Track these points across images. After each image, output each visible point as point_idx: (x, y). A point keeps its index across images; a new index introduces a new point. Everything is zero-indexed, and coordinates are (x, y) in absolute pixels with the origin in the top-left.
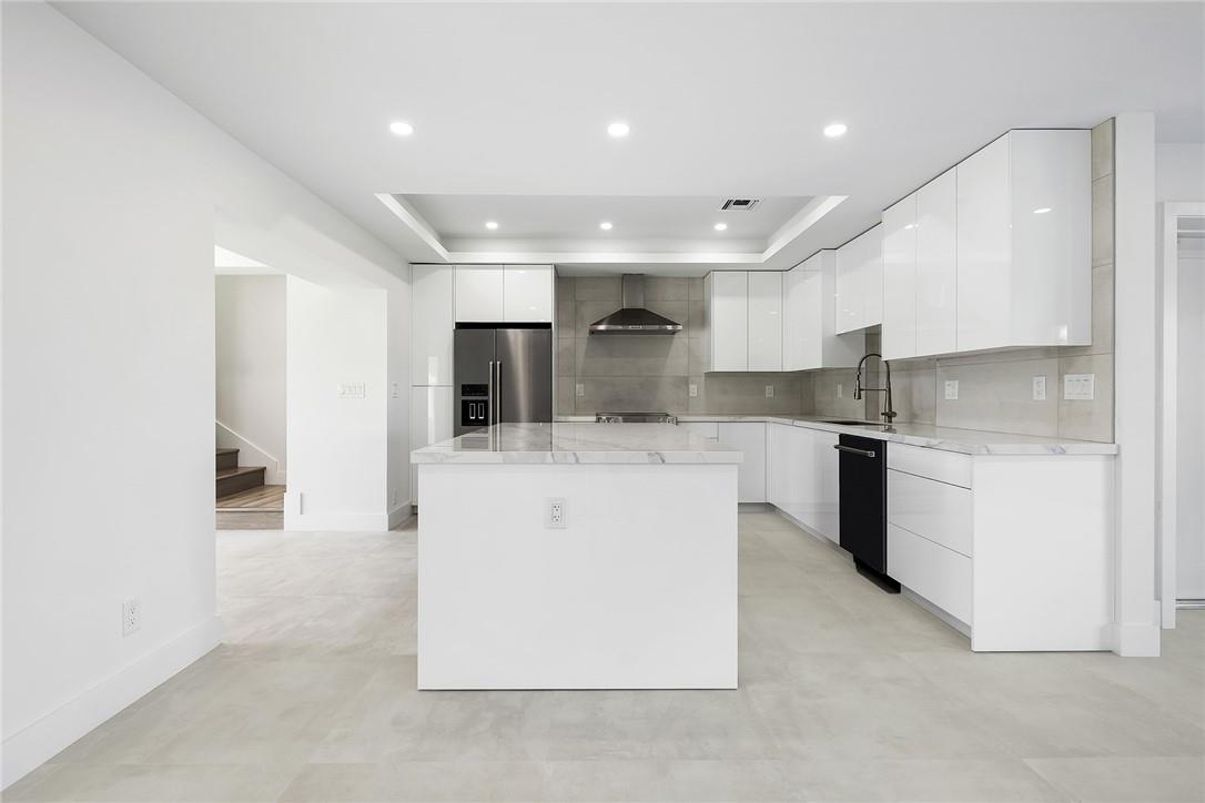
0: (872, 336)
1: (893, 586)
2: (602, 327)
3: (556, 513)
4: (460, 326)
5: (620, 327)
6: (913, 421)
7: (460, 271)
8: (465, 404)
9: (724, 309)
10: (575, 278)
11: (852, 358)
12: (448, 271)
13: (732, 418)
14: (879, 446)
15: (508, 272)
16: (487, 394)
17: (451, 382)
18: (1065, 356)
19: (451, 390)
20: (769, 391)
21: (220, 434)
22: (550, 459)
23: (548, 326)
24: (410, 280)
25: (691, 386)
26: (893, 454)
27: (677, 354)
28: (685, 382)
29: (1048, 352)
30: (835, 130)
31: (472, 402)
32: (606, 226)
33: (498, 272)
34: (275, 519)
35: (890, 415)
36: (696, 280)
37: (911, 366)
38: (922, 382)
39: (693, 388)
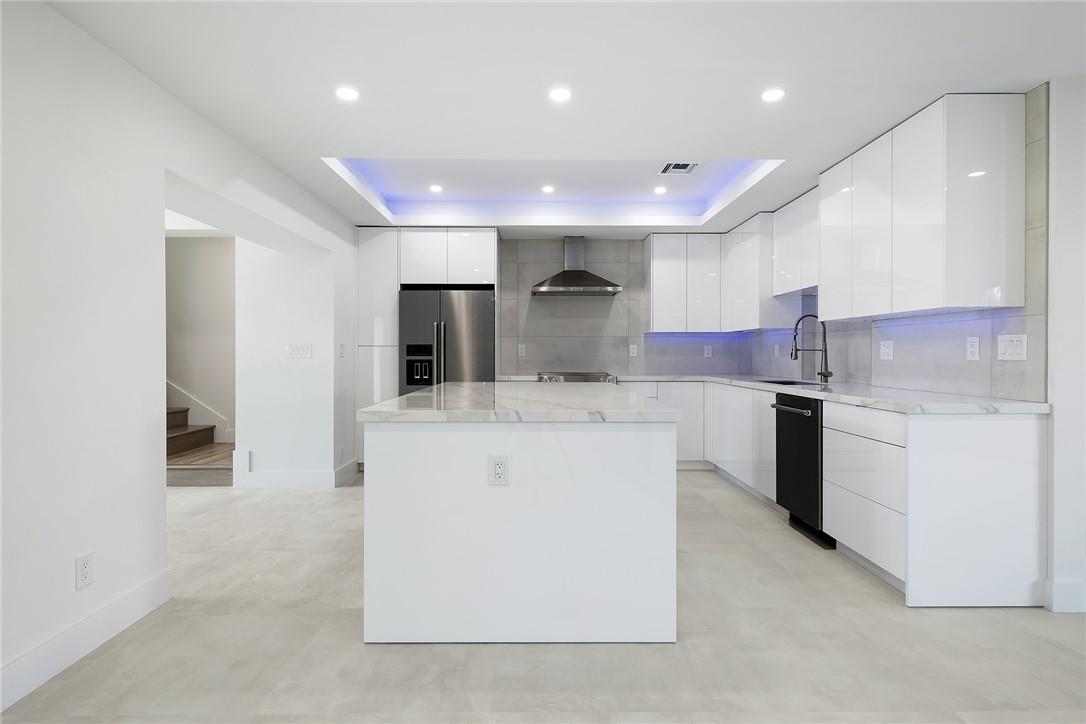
0: (809, 297)
1: (829, 543)
2: (543, 289)
3: (499, 471)
4: (405, 287)
5: (561, 289)
6: (848, 379)
7: (406, 235)
8: (410, 364)
9: (663, 270)
10: (518, 240)
11: (789, 318)
12: (391, 235)
13: (671, 378)
14: (815, 405)
15: (453, 235)
16: (431, 354)
17: (396, 343)
18: (997, 317)
19: (397, 349)
20: (708, 350)
21: (170, 392)
22: (492, 418)
23: (490, 287)
24: (356, 242)
25: (631, 347)
26: (829, 413)
27: (617, 316)
28: (625, 342)
29: (981, 312)
30: (773, 95)
31: (418, 361)
32: (548, 189)
33: (441, 235)
34: (223, 477)
35: (826, 375)
36: (637, 243)
37: (848, 327)
38: (859, 342)
39: (633, 350)
